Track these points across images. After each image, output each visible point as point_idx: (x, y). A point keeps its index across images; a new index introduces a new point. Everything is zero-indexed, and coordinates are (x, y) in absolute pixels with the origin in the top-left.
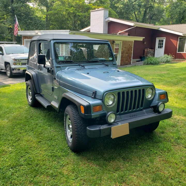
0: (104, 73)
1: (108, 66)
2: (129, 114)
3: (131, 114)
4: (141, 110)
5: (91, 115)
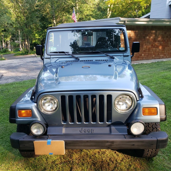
1: (113, 58)
5: (15, 120)
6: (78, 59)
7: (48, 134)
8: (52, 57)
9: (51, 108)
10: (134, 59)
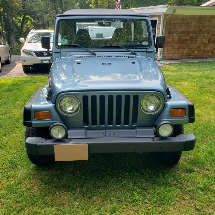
0: (103, 64)
1: (136, 54)
2: (104, 131)
3: (108, 131)
4: (134, 128)
5: (31, 122)
6: (94, 54)
7: (68, 137)
8: (62, 50)
9: (73, 110)
10: (185, 57)
